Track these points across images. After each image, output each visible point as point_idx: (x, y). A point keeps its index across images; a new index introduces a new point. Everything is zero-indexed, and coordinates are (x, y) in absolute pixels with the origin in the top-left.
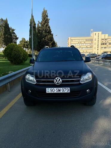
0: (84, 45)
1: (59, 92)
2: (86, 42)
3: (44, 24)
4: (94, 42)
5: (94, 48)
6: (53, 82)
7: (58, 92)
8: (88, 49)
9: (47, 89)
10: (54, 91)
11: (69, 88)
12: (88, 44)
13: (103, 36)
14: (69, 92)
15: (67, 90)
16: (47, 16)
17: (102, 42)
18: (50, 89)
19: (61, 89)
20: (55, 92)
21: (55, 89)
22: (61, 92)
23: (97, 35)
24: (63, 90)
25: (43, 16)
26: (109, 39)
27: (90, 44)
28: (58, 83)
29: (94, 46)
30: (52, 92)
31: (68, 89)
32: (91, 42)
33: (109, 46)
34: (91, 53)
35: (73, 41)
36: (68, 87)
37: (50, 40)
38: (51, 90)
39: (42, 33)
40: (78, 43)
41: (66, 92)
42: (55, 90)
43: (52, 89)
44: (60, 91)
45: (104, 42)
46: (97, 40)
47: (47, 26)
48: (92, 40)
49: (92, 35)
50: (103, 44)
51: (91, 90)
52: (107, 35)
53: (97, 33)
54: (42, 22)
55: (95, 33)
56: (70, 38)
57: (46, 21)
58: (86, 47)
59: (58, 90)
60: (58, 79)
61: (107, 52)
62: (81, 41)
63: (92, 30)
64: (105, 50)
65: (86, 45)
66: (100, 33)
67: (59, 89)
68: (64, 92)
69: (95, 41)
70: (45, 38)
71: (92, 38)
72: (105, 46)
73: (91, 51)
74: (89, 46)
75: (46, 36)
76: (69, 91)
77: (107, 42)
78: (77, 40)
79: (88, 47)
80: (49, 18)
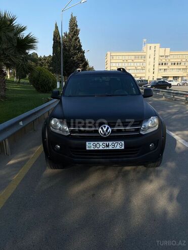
0: (132, 64)
1: (107, 148)
2: (135, 61)
3: (73, 37)
4: (148, 60)
5: (147, 70)
6: (97, 131)
7: (105, 148)
8: (138, 71)
9: (87, 143)
10: (98, 147)
11: (123, 142)
12: (138, 64)
13: (162, 51)
14: (123, 148)
15: (119, 145)
16: (77, 26)
17: (160, 61)
18: (92, 143)
19: (110, 143)
20: (101, 148)
21: (101, 143)
22: (110, 148)
23: (153, 49)
24: (113, 144)
25: (70, 26)
26: (172, 57)
27: (141, 63)
28: (105, 135)
29: (148, 67)
30: (96, 148)
31: (121, 144)
32: (142, 61)
33: (171, 67)
34: (143, 79)
35: (115, 57)
36: (122, 140)
37: (81, 60)
38: (94, 145)
39: (69, 49)
40: (122, 61)
41: (118, 148)
42: (101, 146)
43: (96, 143)
44: (108, 146)
45: (164, 60)
46: (152, 57)
47: (76, 40)
48: (145, 57)
49: (144, 49)
50: (162, 64)
51: (156, 145)
52: (168, 50)
53: (153, 45)
54: (69, 33)
55: (149, 45)
56: (109, 53)
57: (75, 32)
58: (134, 68)
59: (105, 145)
60: (105, 127)
61: (168, 77)
62: (127, 58)
63: (145, 40)
64: (165, 73)
65: (135, 65)
66: (158, 45)
67: (107, 143)
68: (115, 148)
69: (150, 59)
70: (73, 58)
71: (145, 54)
72: (165, 67)
73: (144, 75)
74: (140, 68)
75: (75, 54)
76: (123, 146)
77: (168, 61)
78: (121, 58)
79: (138, 68)
80: (78, 28)
